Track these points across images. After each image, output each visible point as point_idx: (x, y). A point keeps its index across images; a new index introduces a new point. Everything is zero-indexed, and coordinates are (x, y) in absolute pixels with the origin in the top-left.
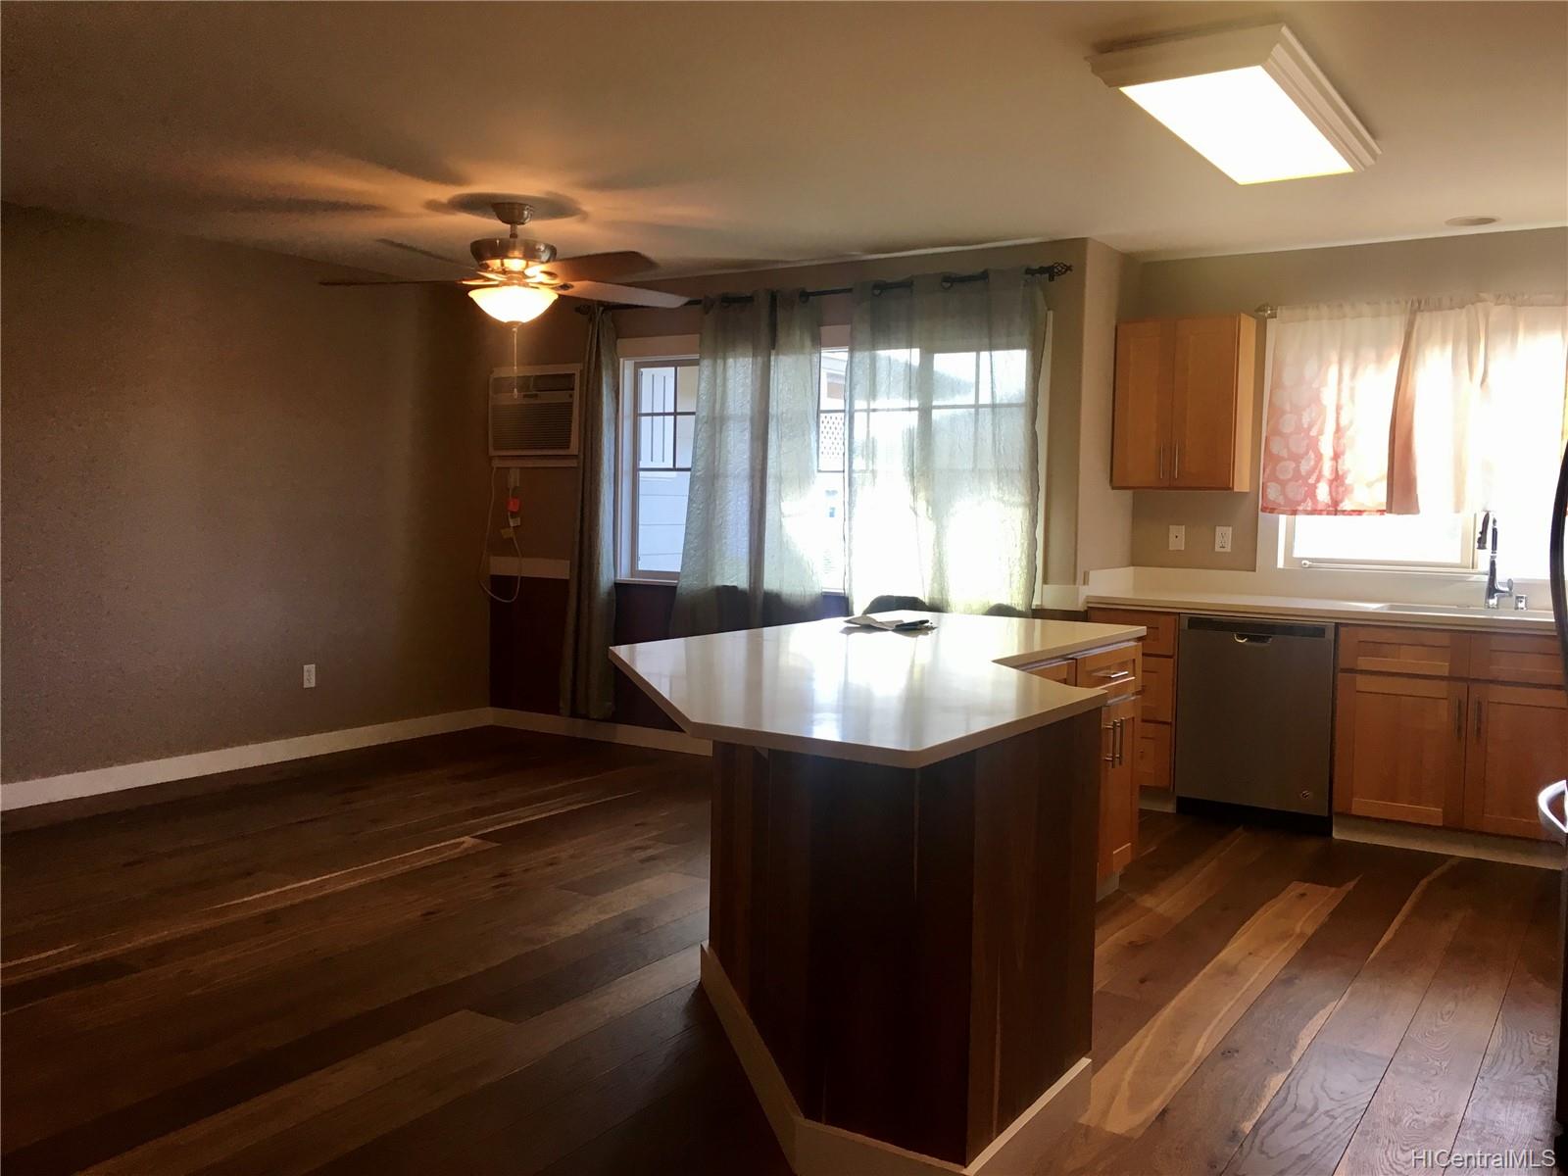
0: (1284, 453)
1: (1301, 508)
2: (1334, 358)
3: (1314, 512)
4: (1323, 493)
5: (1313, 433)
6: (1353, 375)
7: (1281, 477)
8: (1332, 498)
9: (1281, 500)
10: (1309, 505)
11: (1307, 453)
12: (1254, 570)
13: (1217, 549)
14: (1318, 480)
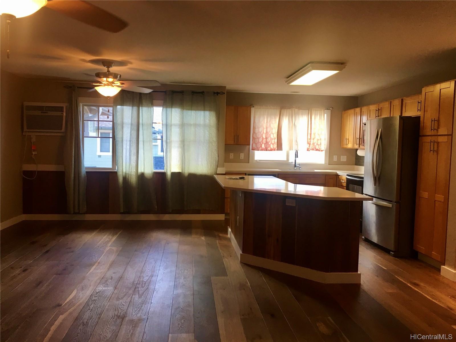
0: (256, 137)
1: (259, 149)
2: (266, 117)
3: (262, 150)
4: (263, 146)
5: (262, 133)
6: (270, 121)
7: (256, 142)
8: (265, 147)
9: (256, 147)
10: (261, 149)
11: (261, 137)
12: (249, 163)
13: (241, 158)
14: (262, 143)
